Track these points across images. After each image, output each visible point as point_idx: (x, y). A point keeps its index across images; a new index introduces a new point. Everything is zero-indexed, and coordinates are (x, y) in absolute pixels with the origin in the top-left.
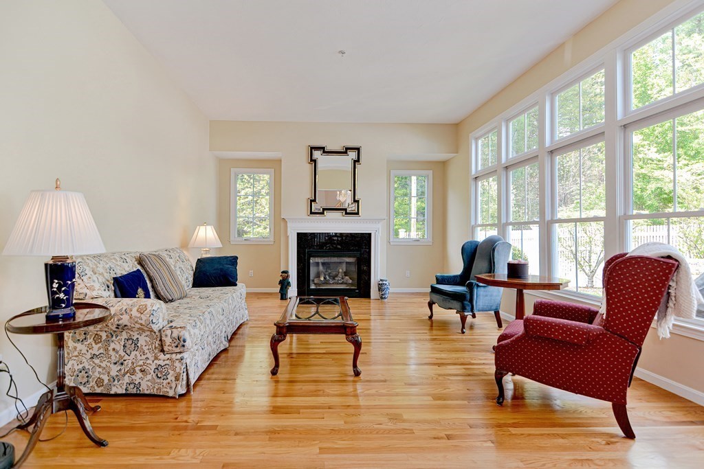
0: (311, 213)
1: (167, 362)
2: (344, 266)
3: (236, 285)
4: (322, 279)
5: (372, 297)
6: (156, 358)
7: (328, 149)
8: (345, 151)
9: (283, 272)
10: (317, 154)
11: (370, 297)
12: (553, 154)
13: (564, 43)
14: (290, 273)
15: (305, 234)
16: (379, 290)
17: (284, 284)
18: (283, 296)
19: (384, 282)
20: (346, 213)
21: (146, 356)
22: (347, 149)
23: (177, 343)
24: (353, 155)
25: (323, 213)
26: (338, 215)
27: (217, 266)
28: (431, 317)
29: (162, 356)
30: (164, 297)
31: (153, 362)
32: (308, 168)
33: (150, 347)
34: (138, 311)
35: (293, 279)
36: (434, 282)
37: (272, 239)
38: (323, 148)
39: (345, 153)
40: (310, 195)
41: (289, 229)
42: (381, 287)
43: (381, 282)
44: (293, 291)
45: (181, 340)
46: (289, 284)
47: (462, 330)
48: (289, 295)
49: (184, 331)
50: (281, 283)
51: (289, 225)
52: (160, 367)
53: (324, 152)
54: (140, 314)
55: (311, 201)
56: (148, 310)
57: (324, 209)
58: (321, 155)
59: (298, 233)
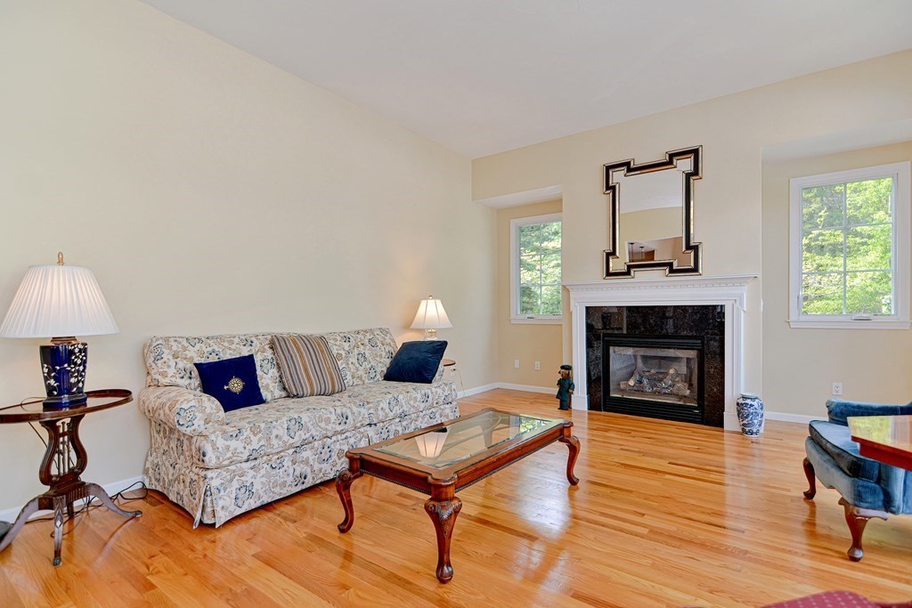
0: (609, 274)
4: (633, 383)
5: (726, 428)
8: (670, 160)
9: (563, 367)
10: (617, 176)
11: (723, 427)
14: (575, 370)
15: (599, 309)
16: (739, 416)
17: (565, 387)
18: (565, 404)
19: (749, 401)
20: (672, 271)
22: (673, 156)
23: (198, 455)
24: (686, 164)
25: (628, 273)
26: (656, 275)
28: (808, 495)
32: (604, 200)
35: (580, 379)
38: (629, 163)
39: (670, 162)
40: (605, 245)
41: (572, 302)
42: (741, 408)
43: (741, 401)
44: (580, 398)
45: (201, 452)
46: (572, 386)
47: (851, 552)
48: (574, 405)
49: (205, 442)
50: (560, 383)
53: (629, 170)
55: (608, 255)
57: (630, 267)
58: (625, 176)
59: (587, 308)
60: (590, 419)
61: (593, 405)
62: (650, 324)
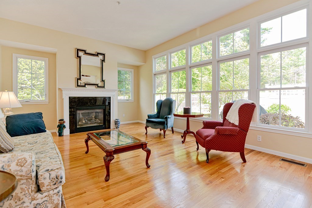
0: (78, 86)
1: (46, 199)
2: (94, 114)
3: (45, 131)
4: (84, 122)
5: (111, 128)
6: (33, 199)
7: (88, 51)
8: (97, 54)
9: (60, 120)
10: (81, 54)
12: (191, 68)
13: (196, 29)
14: (65, 120)
15: (75, 98)
16: (115, 124)
17: (61, 127)
18: (60, 134)
19: (118, 120)
20: (98, 87)
21: (22, 201)
22: (98, 53)
23: (55, 182)
24: (101, 57)
25: (85, 86)
26: (93, 87)
27: (28, 120)
28: (146, 134)
29: (39, 195)
30: (5, 148)
31: (31, 203)
32: (76, 61)
33: (27, 192)
34: (17, 165)
35: (67, 124)
36: (147, 118)
37: (48, 101)
38: (85, 51)
40: (76, 76)
41: (63, 95)
42: (116, 123)
43: (116, 120)
45: (59, 178)
46: (64, 127)
47: (164, 137)
49: (61, 171)
50: (59, 126)
51: (63, 92)
52: (38, 205)
53: (85, 53)
54: (20, 167)
55: (78, 79)
56: (28, 162)
57: (85, 84)
58: (84, 54)
59: (69, 97)
60: (70, 137)
61: (72, 132)
62: (92, 102)
